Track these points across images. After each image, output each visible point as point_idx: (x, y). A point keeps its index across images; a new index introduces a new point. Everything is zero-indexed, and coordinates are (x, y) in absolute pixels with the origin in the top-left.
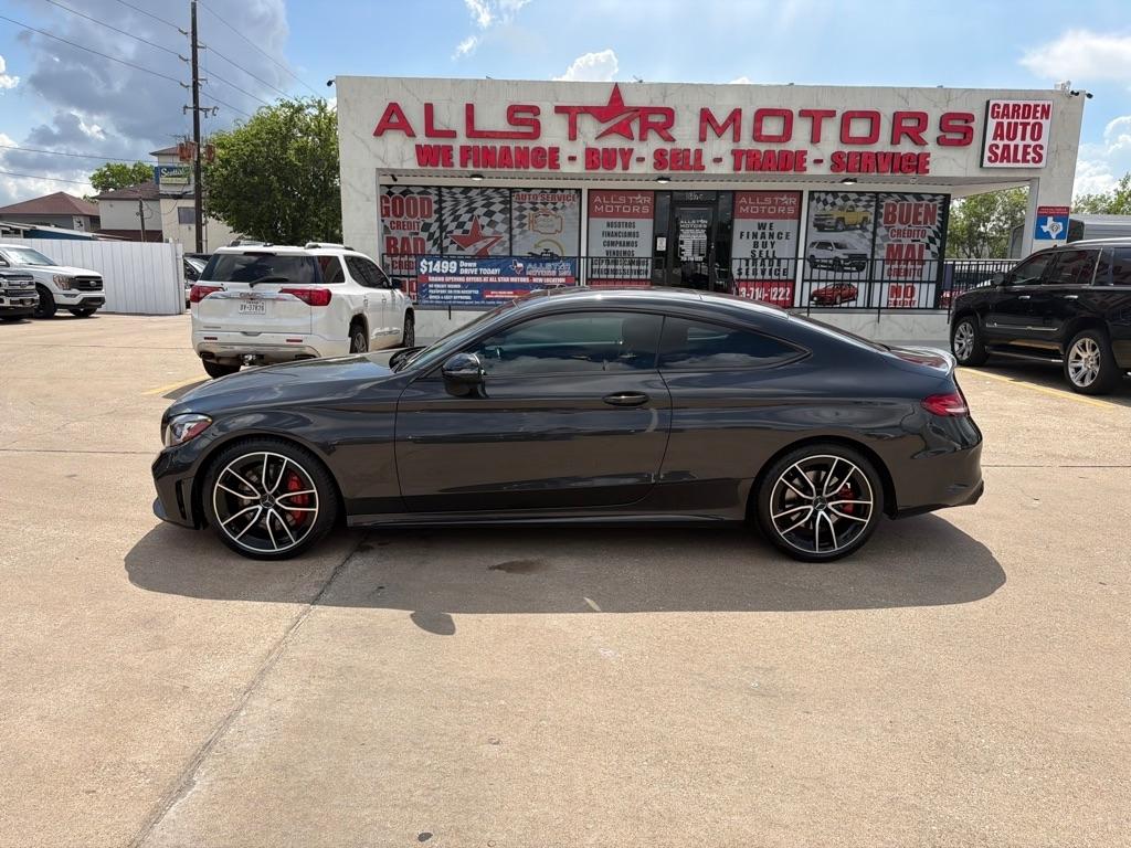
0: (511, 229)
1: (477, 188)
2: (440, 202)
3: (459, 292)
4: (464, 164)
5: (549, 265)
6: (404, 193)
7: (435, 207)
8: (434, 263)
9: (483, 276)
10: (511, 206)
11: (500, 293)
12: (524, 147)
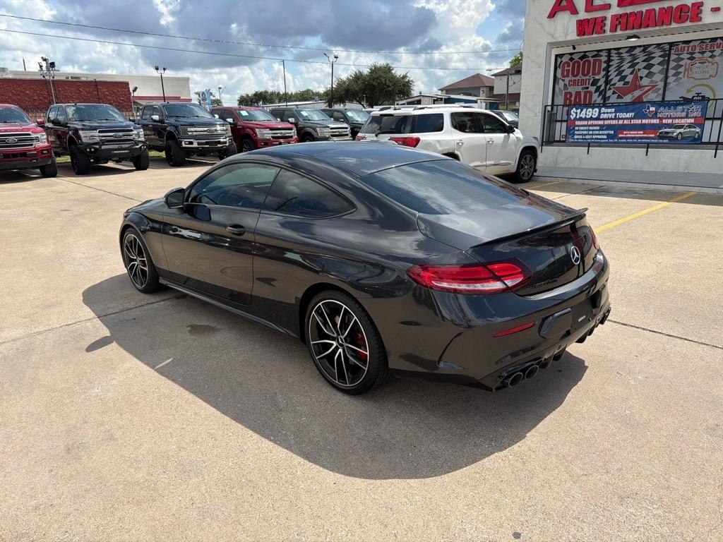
0: (666, 78)
1: (640, 46)
2: (609, 61)
3: (597, 132)
4: (614, 29)
6: (581, 58)
7: (604, 65)
8: (582, 111)
9: (619, 119)
10: (669, 58)
11: (632, 132)
12: (668, 7)
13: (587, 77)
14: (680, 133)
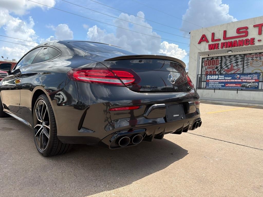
0: (243, 66)
1: (233, 55)
2: (221, 60)
3: (218, 84)
4: (222, 47)
5: (249, 76)
6: (211, 59)
7: (220, 62)
8: (211, 76)
9: (226, 80)
10: (244, 59)
11: (231, 85)
12: (242, 40)
13: (214, 66)
14: (250, 85)
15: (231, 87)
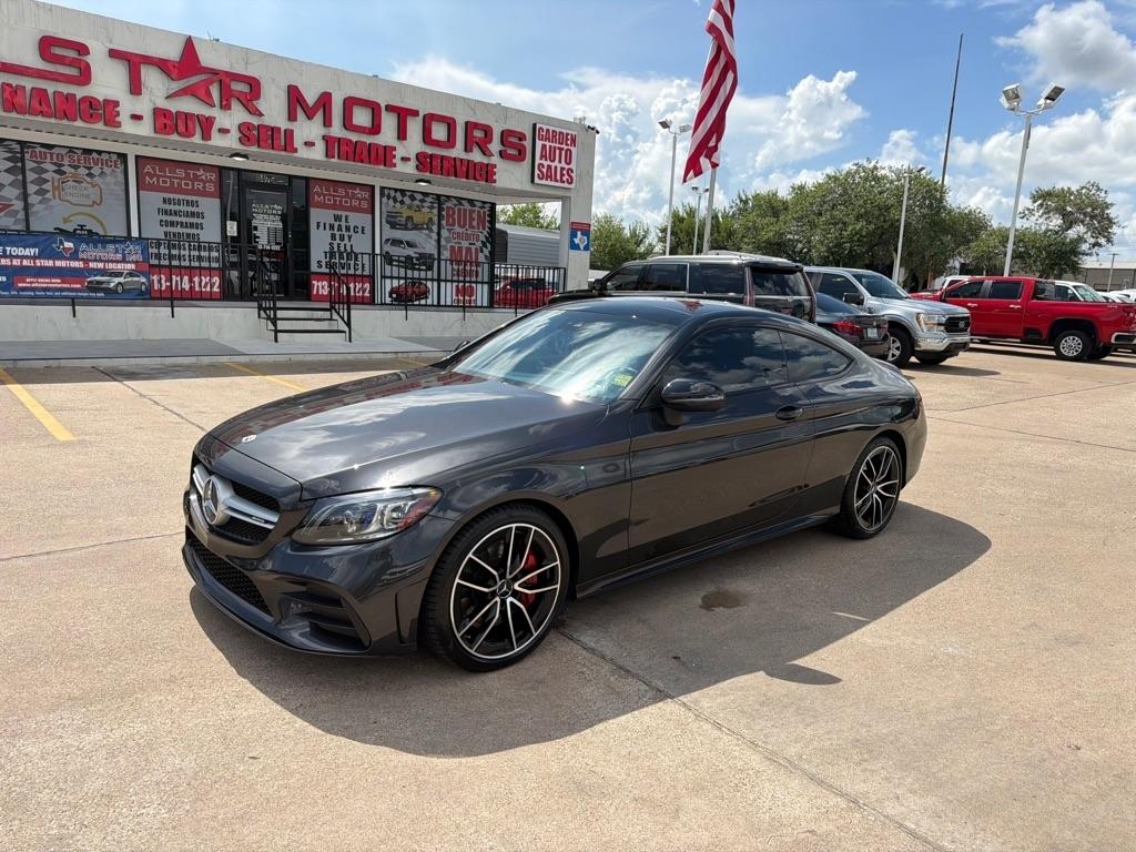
0: (25, 196)
5: (111, 247)
9: (12, 257)
10: (24, 165)
11: (42, 280)
12: (67, 94)
15: (45, 289)
